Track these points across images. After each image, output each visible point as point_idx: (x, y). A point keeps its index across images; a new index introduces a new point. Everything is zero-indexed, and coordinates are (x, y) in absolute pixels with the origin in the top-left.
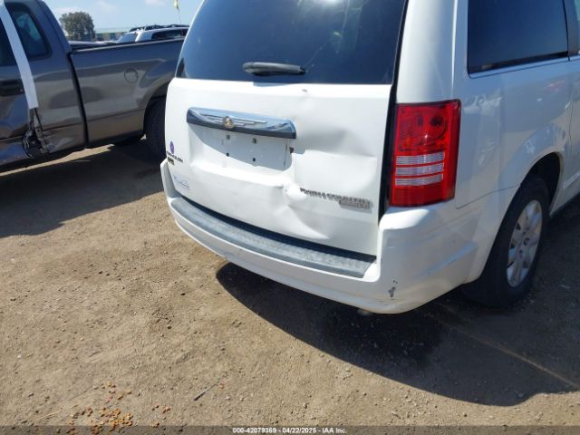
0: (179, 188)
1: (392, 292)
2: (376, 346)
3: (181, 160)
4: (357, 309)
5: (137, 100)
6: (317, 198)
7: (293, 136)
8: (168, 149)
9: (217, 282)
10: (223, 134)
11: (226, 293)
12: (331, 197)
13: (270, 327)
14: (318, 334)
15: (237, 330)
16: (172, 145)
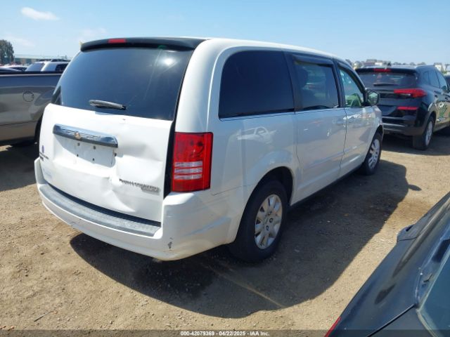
0: (46, 178)
1: (170, 245)
2: (169, 286)
3: (47, 158)
4: (152, 258)
5: (32, 115)
6: (128, 185)
7: (116, 146)
8: (41, 150)
9: (70, 246)
10: (76, 142)
11: (74, 253)
12: (138, 185)
13: (101, 275)
14: (133, 279)
15: (76, 277)
16: (43, 147)
